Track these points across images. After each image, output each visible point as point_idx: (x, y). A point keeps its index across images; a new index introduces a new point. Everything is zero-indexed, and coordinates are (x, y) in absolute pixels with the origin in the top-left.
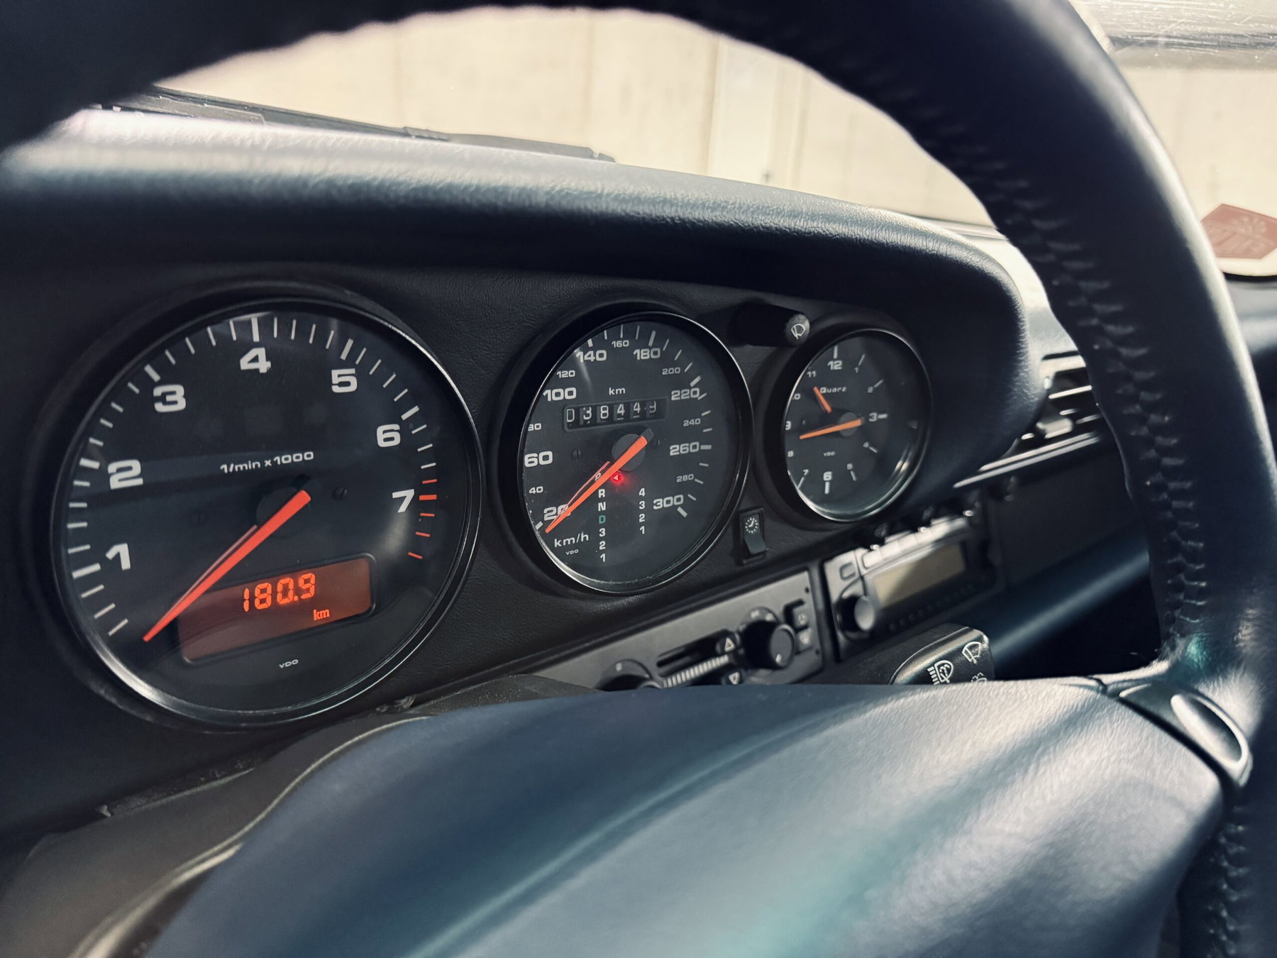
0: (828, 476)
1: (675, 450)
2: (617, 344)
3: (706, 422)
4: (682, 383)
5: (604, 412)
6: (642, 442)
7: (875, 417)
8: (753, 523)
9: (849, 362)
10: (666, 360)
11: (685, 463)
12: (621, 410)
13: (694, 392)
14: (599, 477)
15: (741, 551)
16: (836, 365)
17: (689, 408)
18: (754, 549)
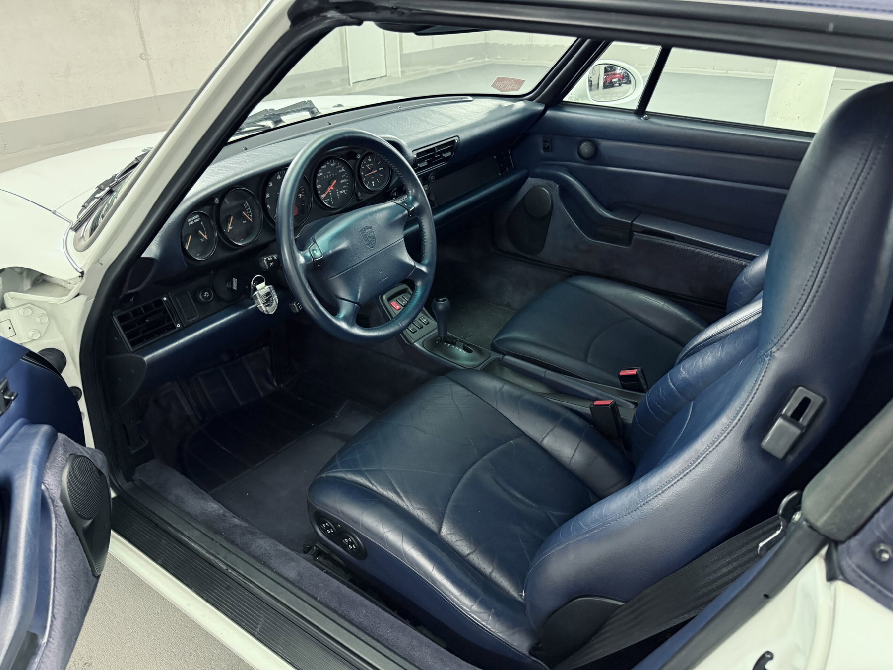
0: (373, 182)
1: (342, 181)
2: (328, 164)
3: (346, 175)
4: (340, 168)
5: (328, 176)
6: (335, 181)
7: (380, 169)
8: (359, 193)
9: (372, 159)
10: (337, 165)
11: (344, 184)
12: (330, 176)
13: (343, 170)
14: (329, 189)
15: (358, 199)
16: (370, 160)
17: (343, 173)
18: (360, 198)
